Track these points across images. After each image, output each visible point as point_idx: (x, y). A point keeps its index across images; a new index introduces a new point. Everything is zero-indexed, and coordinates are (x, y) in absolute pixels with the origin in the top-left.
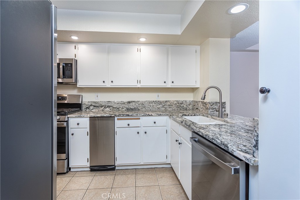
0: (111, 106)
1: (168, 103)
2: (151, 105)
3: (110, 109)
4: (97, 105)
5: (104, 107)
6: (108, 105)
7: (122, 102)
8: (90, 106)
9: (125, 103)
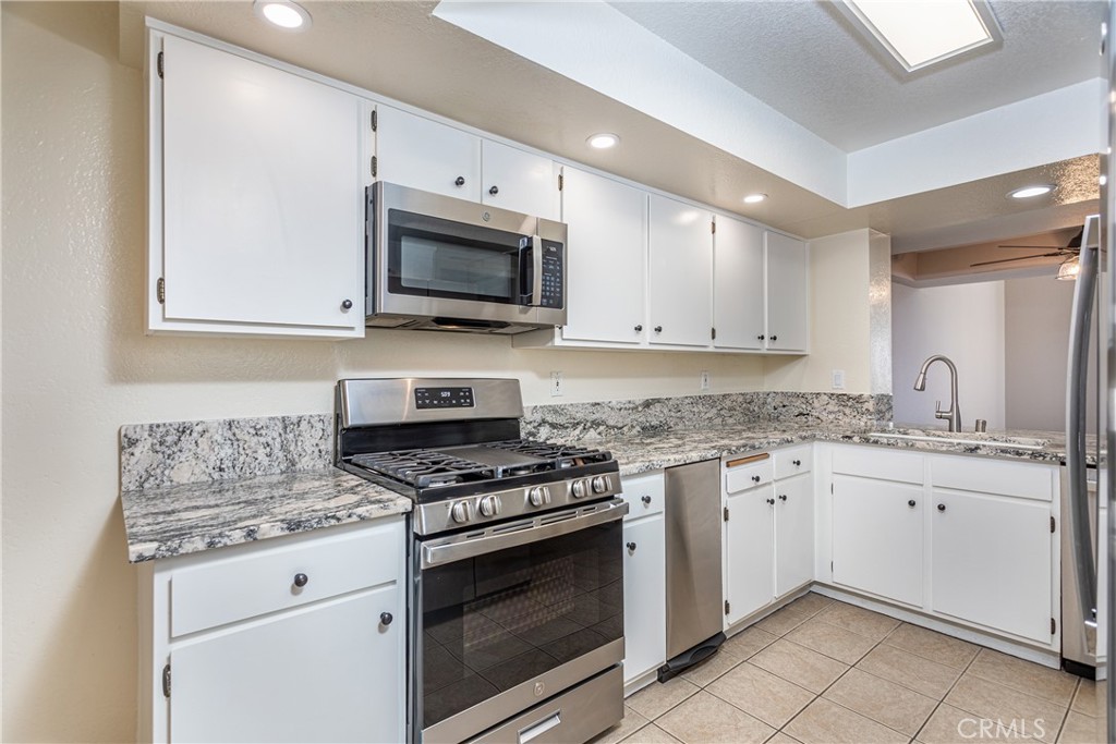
0: (603, 423)
1: (728, 403)
2: (695, 409)
3: (600, 434)
4: (561, 420)
5: (581, 427)
6: (594, 417)
7: (630, 402)
8: (540, 425)
9: (637, 408)
